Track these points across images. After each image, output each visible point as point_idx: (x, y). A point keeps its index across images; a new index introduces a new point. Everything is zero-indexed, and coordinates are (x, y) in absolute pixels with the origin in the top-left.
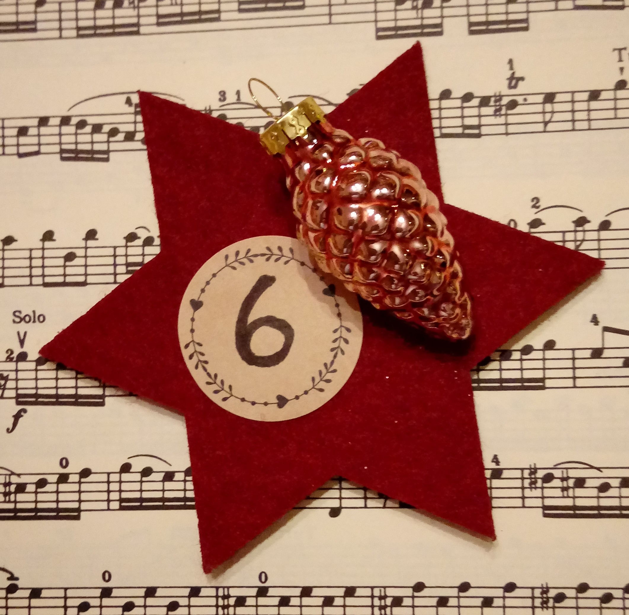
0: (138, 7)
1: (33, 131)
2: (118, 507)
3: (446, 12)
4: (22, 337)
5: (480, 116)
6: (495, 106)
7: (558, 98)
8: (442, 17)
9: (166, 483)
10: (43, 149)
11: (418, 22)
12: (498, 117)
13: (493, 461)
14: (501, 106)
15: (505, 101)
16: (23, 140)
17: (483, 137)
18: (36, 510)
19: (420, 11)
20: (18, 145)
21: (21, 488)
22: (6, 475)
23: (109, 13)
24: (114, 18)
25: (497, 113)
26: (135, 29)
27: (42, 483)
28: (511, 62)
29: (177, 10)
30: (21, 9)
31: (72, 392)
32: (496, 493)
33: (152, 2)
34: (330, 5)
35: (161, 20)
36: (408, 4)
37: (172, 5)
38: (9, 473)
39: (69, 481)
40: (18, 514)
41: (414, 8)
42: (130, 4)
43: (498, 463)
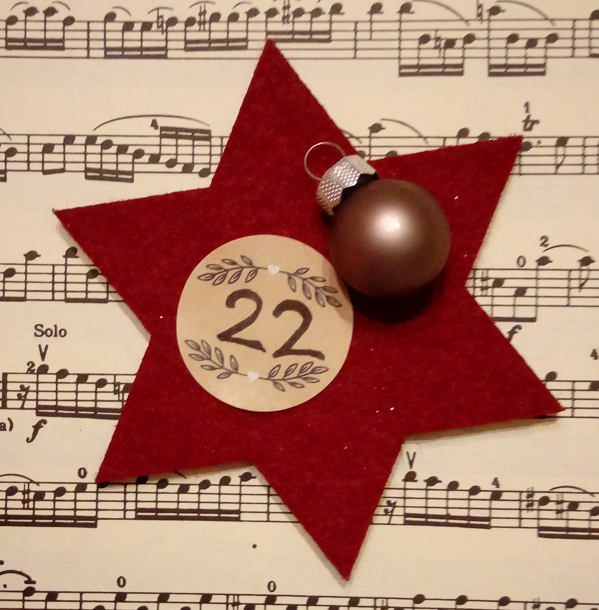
0: (167, 31)
1: (58, 149)
2: (134, 517)
3: (468, 53)
4: (43, 350)
7: (570, 142)
8: (463, 58)
9: (181, 495)
10: (68, 167)
11: (440, 62)
13: (493, 484)
16: (48, 157)
18: (54, 517)
19: (442, 51)
20: (43, 162)
21: (40, 496)
22: (25, 483)
23: (137, 36)
24: (141, 40)
26: (163, 53)
27: (60, 492)
28: (527, 105)
29: (204, 36)
30: (49, 26)
31: (92, 405)
32: (495, 514)
33: (180, 26)
34: (356, 40)
35: (189, 46)
36: (431, 44)
37: (200, 30)
38: (28, 481)
39: (87, 490)
40: (37, 521)
41: (437, 47)
42: (158, 27)
43: (498, 486)
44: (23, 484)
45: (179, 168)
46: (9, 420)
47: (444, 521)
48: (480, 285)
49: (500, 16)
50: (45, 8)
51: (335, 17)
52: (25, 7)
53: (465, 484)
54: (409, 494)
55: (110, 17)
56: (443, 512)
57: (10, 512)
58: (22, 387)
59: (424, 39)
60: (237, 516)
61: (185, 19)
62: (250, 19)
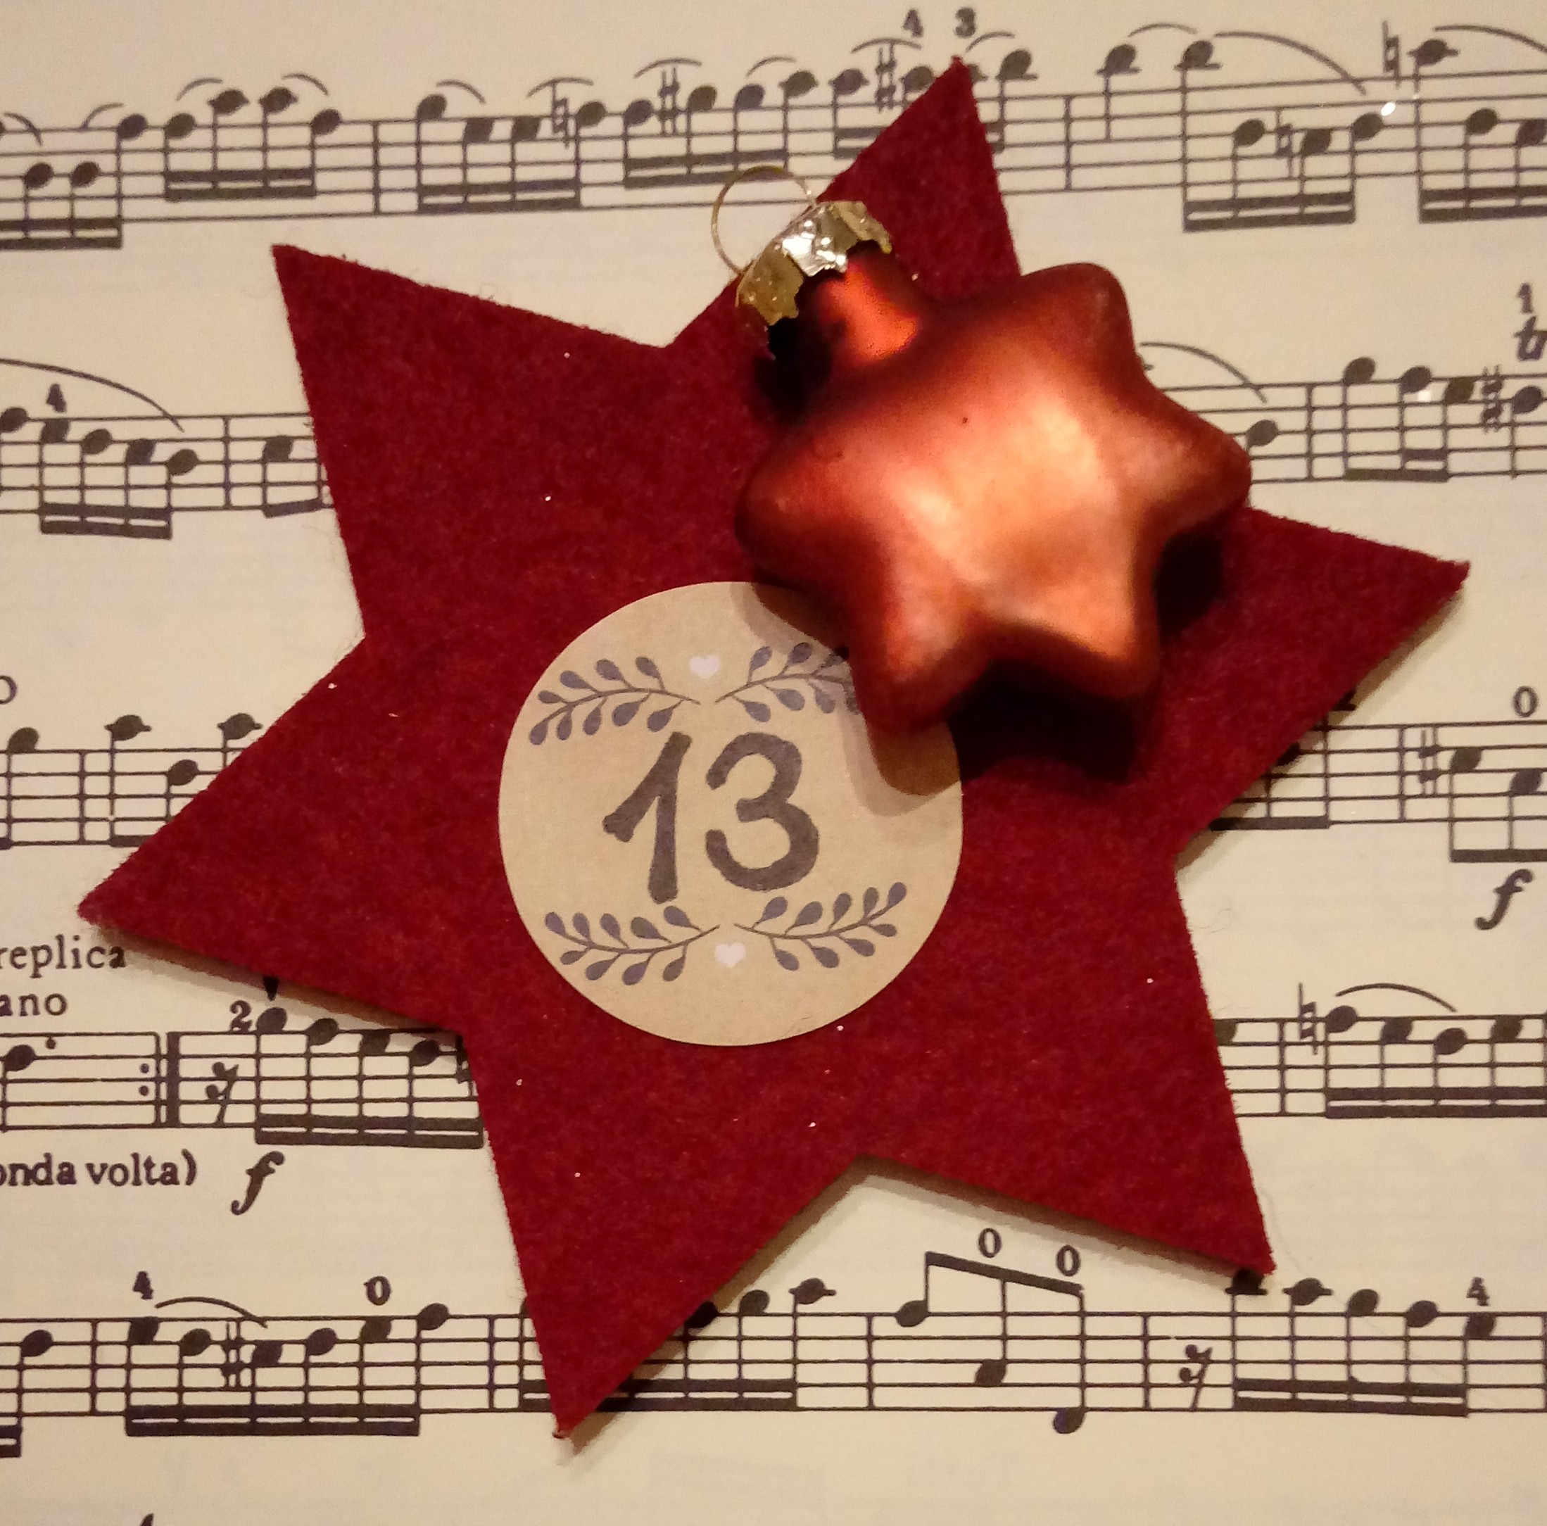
0: (577, 139)
1: (302, 449)
2: (514, 1403)
3: (1365, 163)
5: (1445, 427)
6: (1486, 402)
8: (1353, 176)
11: (1292, 189)
12: (1491, 431)
13: (1470, 1296)
14: (1500, 403)
15: (1510, 389)
16: (277, 471)
17: (1453, 480)
18: (306, 1409)
19: (1296, 161)
20: (264, 484)
21: (268, 1354)
22: (229, 1319)
23: (502, 153)
24: (513, 164)
25: (1490, 419)
26: (569, 194)
27: (321, 1342)
28: (1525, 291)
29: (676, 147)
30: (275, 137)
31: (400, 1110)
32: (1477, 1374)
33: (612, 125)
34: (1068, 143)
35: (635, 174)
36: (1267, 144)
37: (663, 134)
38: (239, 1315)
39: (390, 1337)
40: (261, 1420)
41: (1283, 152)
42: (556, 129)
43: (1482, 1298)
44: (225, 1323)
46: (186, 1155)
47: (1342, 1397)
48: (1418, 768)
49: (1446, 64)
50: (264, 91)
51: (1013, 87)
52: (213, 91)
53: (1396, 1298)
54: (1245, 1326)
55: (432, 108)
56: (1337, 1374)
57: (190, 1399)
58: (218, 1068)
59: (1249, 133)
60: (787, 1395)
61: (623, 106)
62: (793, 101)
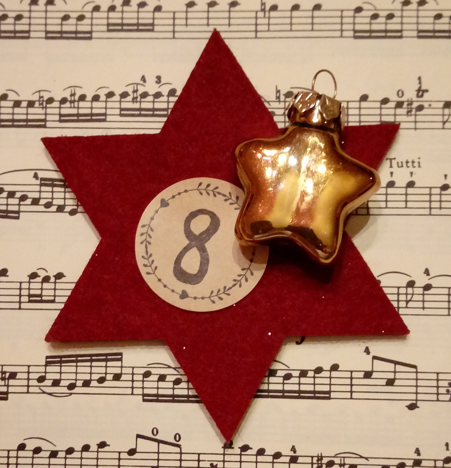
0: (46, 108)
9: (51, 459)
13: (291, 450)
23: (24, 111)
24: (27, 114)
26: (43, 123)
29: (74, 111)
33: (56, 104)
35: (62, 118)
37: (71, 107)
42: (40, 104)
43: (294, 451)
45: (54, 208)
51: (172, 98)
53: (270, 451)
54: (227, 458)
55: (4, 97)
61: (59, 99)
62: (108, 100)
